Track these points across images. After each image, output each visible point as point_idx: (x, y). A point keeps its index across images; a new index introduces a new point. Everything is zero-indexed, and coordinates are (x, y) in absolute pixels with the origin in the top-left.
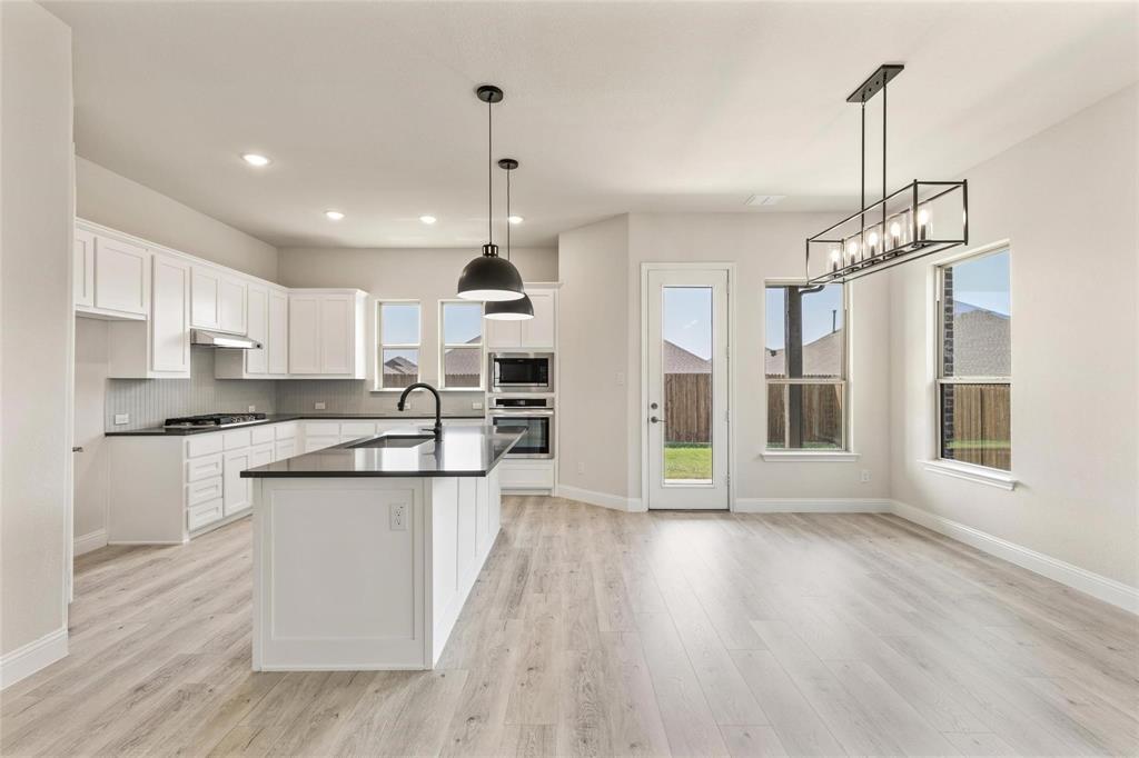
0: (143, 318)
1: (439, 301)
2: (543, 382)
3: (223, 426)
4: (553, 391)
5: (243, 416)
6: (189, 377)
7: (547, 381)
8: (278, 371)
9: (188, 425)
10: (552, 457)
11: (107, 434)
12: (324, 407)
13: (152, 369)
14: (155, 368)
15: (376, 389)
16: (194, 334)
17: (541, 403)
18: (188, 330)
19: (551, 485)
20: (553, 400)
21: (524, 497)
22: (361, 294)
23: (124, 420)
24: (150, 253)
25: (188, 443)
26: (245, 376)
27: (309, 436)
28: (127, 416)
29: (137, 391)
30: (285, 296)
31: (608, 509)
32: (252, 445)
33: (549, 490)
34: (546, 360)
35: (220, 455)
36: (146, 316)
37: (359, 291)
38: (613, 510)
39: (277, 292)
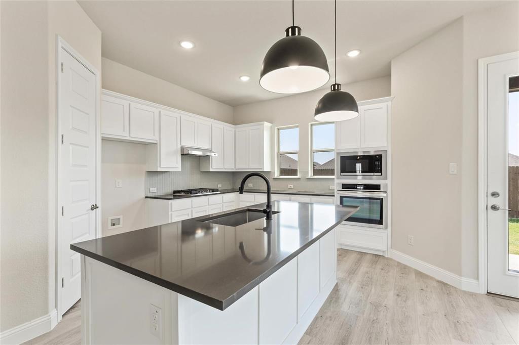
0: (156, 142)
1: (310, 124)
2: (378, 172)
3: (192, 195)
4: (386, 178)
5: (206, 190)
6: (180, 170)
7: (381, 172)
8: (229, 167)
9: (182, 194)
10: (386, 228)
11: (146, 197)
12: (252, 186)
13: (160, 167)
14: (161, 166)
15: (276, 177)
16: (182, 149)
17: (377, 187)
18: (179, 147)
19: (385, 249)
20: (386, 185)
21: (362, 254)
22: (267, 125)
23: (154, 191)
24: (159, 110)
25: (171, 204)
26: (211, 170)
27: (242, 201)
28: (156, 189)
29: (160, 177)
30: (233, 130)
31: (439, 282)
32: (209, 205)
33: (384, 252)
34: (381, 156)
35: (190, 210)
36: (157, 141)
37: (265, 122)
38: (445, 284)
39: (228, 128)
